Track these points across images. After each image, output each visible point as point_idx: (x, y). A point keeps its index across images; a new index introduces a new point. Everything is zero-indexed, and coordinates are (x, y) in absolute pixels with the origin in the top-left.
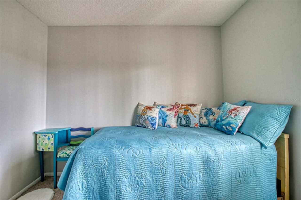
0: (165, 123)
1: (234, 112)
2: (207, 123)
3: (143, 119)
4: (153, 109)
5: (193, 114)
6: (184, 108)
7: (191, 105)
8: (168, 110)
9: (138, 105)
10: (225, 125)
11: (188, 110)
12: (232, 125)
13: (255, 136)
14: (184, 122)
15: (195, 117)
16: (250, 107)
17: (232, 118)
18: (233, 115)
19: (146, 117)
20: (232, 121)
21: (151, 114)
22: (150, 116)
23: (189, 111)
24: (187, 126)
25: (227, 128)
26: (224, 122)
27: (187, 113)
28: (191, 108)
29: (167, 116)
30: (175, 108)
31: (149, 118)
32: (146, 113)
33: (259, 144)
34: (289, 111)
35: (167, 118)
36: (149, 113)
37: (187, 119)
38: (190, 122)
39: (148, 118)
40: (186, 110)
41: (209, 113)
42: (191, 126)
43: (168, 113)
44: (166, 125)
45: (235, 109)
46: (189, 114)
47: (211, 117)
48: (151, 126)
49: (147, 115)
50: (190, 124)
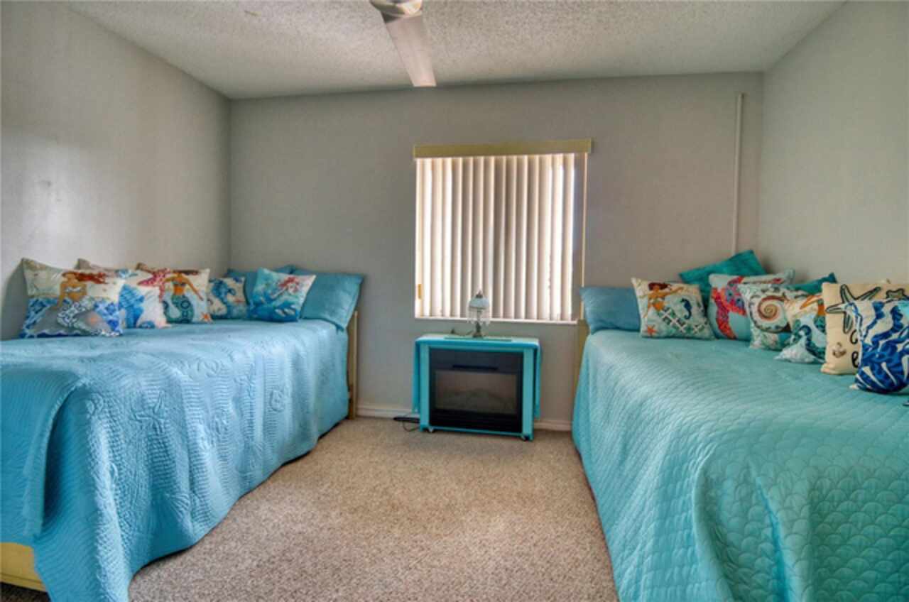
0: (136, 318)
1: (290, 284)
2: (224, 311)
3: (74, 310)
4: (107, 280)
5: (196, 292)
6: (173, 279)
7: (187, 273)
8: (141, 283)
9: (25, 265)
10: (281, 307)
11: (183, 284)
12: (293, 306)
13: (328, 317)
14: (175, 313)
15: (201, 299)
16: (314, 277)
17: (290, 295)
18: (291, 291)
19: (86, 303)
20: (291, 299)
21: (104, 295)
22: (103, 301)
23: (187, 287)
24: (185, 320)
25: (285, 313)
26: (277, 303)
27: (182, 290)
28: (191, 278)
29: (141, 300)
30: (158, 279)
31: (102, 307)
32: (83, 292)
33: (334, 327)
34: (360, 281)
35: (143, 305)
36: (93, 290)
37: (184, 304)
38: (192, 311)
39: (96, 306)
40: (180, 285)
41: (223, 290)
42: (195, 319)
43: (143, 290)
44: (139, 322)
45: (291, 280)
46: (187, 292)
47: (230, 298)
48: (108, 327)
49: (92, 299)
50: (192, 316)
